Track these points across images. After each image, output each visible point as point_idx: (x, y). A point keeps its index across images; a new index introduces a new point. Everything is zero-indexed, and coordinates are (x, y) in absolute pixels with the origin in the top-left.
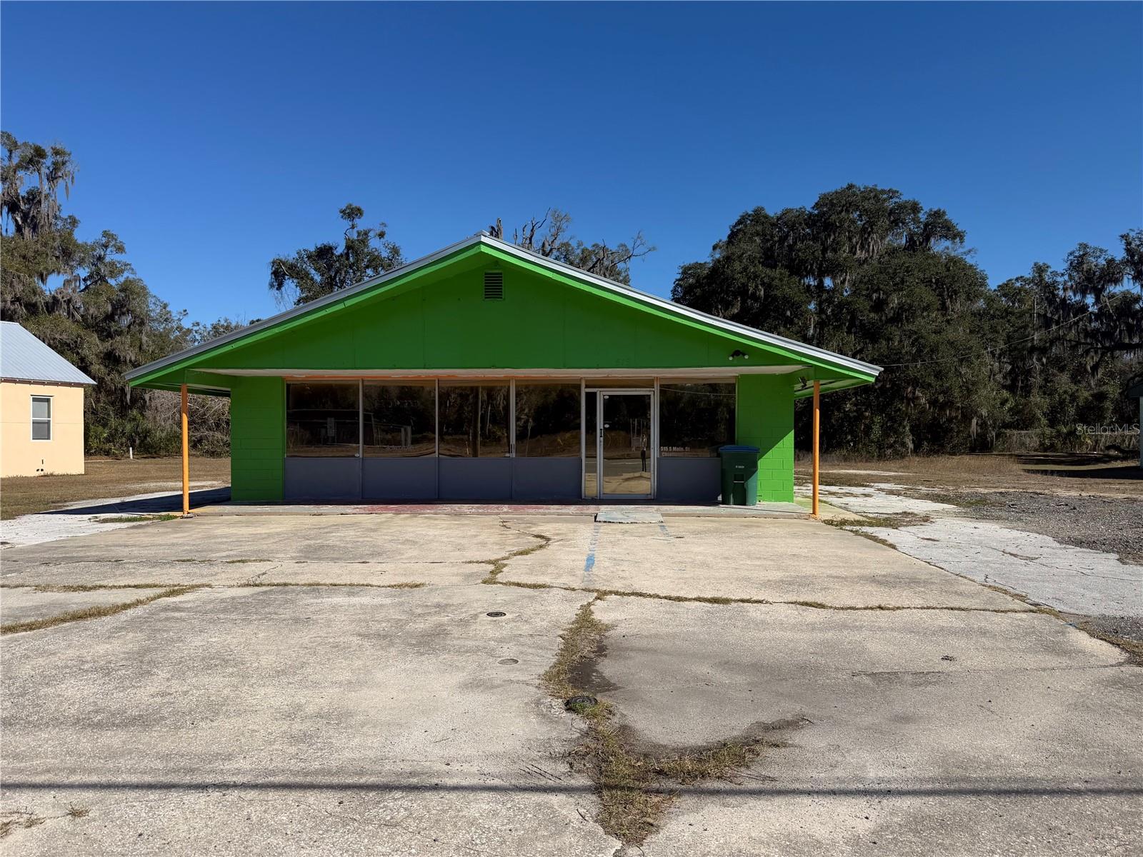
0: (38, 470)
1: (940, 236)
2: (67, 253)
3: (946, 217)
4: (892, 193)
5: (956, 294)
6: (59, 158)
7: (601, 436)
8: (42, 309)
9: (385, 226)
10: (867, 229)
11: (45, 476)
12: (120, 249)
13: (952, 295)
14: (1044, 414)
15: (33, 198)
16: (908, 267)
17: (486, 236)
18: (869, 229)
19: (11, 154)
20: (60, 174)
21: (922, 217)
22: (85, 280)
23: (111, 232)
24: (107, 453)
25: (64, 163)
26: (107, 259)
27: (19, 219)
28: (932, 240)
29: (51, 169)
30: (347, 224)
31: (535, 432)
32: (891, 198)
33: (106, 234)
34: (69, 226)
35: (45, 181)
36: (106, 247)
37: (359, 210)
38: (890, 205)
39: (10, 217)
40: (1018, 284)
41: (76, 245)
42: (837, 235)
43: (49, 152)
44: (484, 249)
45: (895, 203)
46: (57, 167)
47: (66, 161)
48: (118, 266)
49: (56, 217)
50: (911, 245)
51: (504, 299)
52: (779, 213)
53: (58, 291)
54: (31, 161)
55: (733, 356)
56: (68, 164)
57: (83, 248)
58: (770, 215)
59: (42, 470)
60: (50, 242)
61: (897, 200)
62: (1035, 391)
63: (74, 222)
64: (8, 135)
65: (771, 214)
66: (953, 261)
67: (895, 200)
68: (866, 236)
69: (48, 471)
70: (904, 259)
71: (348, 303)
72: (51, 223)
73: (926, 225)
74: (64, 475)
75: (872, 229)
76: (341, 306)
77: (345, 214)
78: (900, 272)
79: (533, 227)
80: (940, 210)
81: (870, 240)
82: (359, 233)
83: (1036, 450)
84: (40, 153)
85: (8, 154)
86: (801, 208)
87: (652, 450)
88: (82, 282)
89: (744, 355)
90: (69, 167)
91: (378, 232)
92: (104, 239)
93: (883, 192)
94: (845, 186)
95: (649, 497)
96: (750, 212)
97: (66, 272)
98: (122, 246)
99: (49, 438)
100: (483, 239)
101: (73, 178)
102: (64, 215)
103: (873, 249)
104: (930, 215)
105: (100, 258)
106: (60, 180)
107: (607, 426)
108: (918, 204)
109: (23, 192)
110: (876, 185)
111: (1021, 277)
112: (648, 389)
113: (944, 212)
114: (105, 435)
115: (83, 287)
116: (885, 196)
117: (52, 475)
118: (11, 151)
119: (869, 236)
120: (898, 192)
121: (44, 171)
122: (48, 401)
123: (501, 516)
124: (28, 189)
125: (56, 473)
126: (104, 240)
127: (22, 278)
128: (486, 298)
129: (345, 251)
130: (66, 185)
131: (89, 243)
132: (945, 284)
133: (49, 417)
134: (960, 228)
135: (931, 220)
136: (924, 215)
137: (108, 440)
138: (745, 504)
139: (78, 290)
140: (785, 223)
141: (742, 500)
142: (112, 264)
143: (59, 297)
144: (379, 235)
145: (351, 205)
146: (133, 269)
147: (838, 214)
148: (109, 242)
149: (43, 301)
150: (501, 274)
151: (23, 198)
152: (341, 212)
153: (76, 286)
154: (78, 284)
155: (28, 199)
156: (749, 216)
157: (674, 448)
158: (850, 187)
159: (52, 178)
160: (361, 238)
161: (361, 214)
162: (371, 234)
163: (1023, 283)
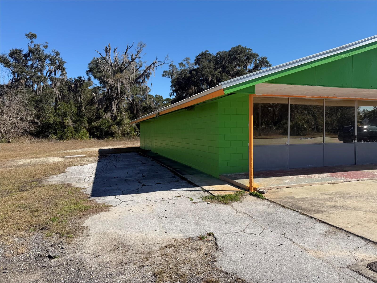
1: (265, 66)
3: (267, 60)
9: (48, 43)
30: (29, 41)
37: (35, 35)
61: (251, 52)
77: (28, 36)
79: (128, 48)
80: (265, 57)
82: (35, 46)
91: (45, 45)
104: (262, 58)
108: (258, 55)
113: (267, 58)
120: (252, 50)
129: (28, 53)
135: (262, 60)
136: (259, 58)
144: (45, 47)
145: (31, 33)
152: (26, 35)
160: (36, 47)
161: (36, 37)
162: (41, 46)
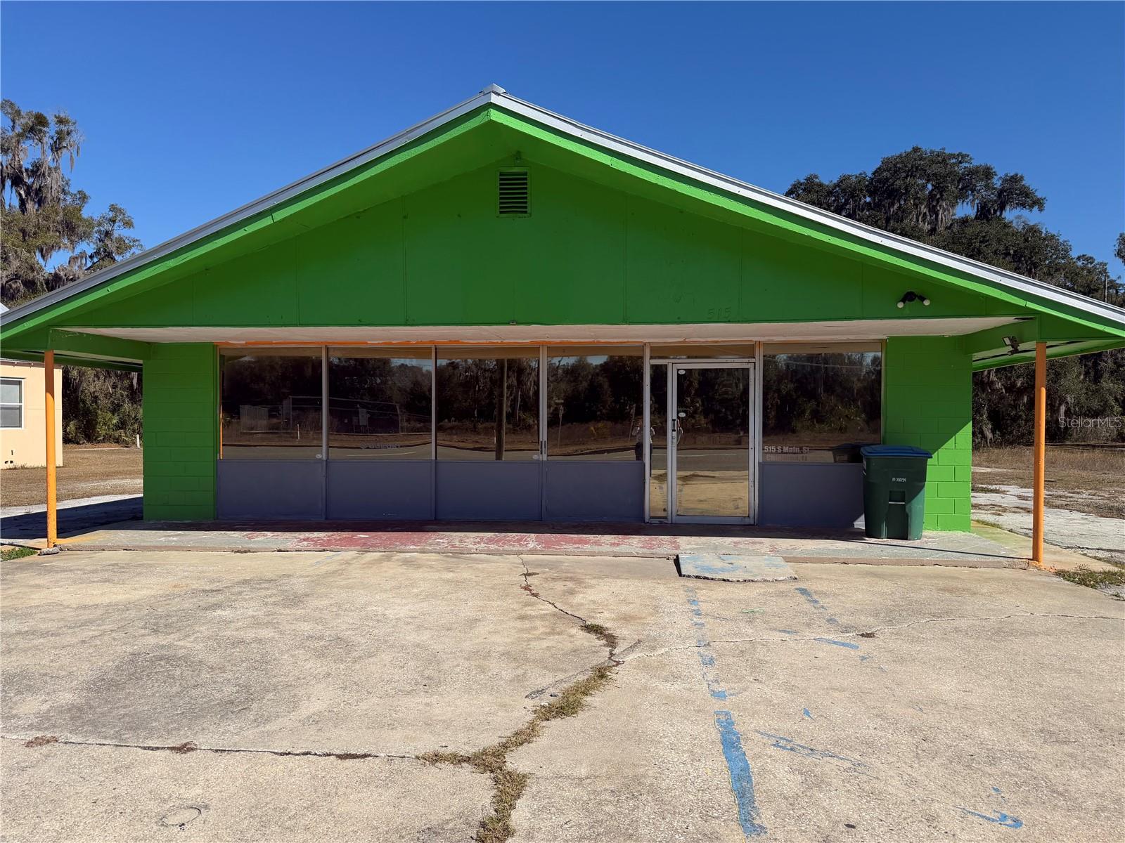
0: (6, 462)
1: (1016, 203)
2: (71, 228)
3: (1024, 183)
4: (962, 157)
5: (1035, 268)
6: (64, 128)
7: (674, 430)
8: (42, 287)
10: (936, 195)
11: (15, 469)
12: (128, 224)
13: (1031, 269)
14: (1117, 400)
15: (36, 171)
16: (984, 237)
17: (499, 95)
18: (938, 196)
19: (14, 123)
20: (64, 144)
21: (997, 183)
22: (91, 257)
23: (119, 206)
24: (117, 441)
25: (69, 133)
26: (116, 234)
27: (22, 192)
28: (1008, 208)
29: (55, 138)
31: (568, 418)
32: (960, 162)
33: (113, 208)
34: (78, 202)
35: (48, 151)
36: (114, 221)
38: (960, 170)
39: (14, 191)
40: (1080, 264)
41: (80, 219)
42: (902, 202)
43: (51, 119)
44: (495, 116)
45: (965, 167)
46: (61, 136)
47: (71, 131)
48: (127, 241)
49: (64, 191)
50: (984, 213)
51: (530, 214)
52: (835, 181)
53: (61, 268)
54: (32, 130)
55: (903, 300)
56: (73, 134)
57: (90, 223)
58: (824, 183)
59: (11, 462)
60: (53, 217)
61: (967, 165)
62: (1106, 375)
63: (83, 197)
64: (11, 104)
65: (826, 182)
66: (1033, 230)
67: (963, 165)
68: (934, 204)
69: (18, 463)
70: (978, 228)
71: (279, 215)
72: (59, 199)
73: (1001, 192)
74: (38, 468)
75: (942, 195)
76: (267, 221)
78: (975, 243)
80: (1017, 175)
81: (939, 208)
83: (1113, 440)
84: (41, 120)
85: (12, 124)
86: (861, 174)
87: (751, 452)
88: (89, 260)
89: (922, 299)
90: (74, 137)
92: (111, 213)
93: (952, 156)
94: (909, 149)
95: (747, 521)
96: (802, 181)
97: (66, 247)
98: (129, 220)
99: (20, 426)
100: (494, 99)
101: (78, 148)
102: (73, 190)
103: (942, 218)
104: (1005, 181)
105: (107, 234)
106: (64, 151)
107: (682, 415)
108: (992, 169)
109: (26, 164)
110: (944, 149)
111: (1083, 255)
112: (747, 360)
113: (1022, 177)
114: (114, 421)
115: (89, 264)
116: (954, 161)
117: (23, 468)
118: (14, 121)
119: (938, 202)
120: (968, 156)
121: (47, 140)
122: (19, 383)
123: (526, 557)
124: (33, 161)
125: (28, 465)
126: (111, 215)
127: (19, 253)
128: (501, 212)
130: (71, 156)
131: (95, 218)
132: (1025, 257)
133: (20, 401)
134: (1039, 195)
135: (1007, 186)
136: (998, 180)
137: (118, 427)
138: (905, 538)
139: (85, 268)
140: (844, 191)
141: (902, 531)
142: (120, 240)
143: (62, 274)
146: (142, 246)
147: (903, 180)
148: (116, 216)
149: (41, 278)
150: (525, 174)
151: (27, 170)
153: (81, 264)
154: (84, 261)
155: (32, 171)
156: (801, 184)
157: (786, 449)
158: (916, 150)
159: (56, 148)
163: (1085, 262)
